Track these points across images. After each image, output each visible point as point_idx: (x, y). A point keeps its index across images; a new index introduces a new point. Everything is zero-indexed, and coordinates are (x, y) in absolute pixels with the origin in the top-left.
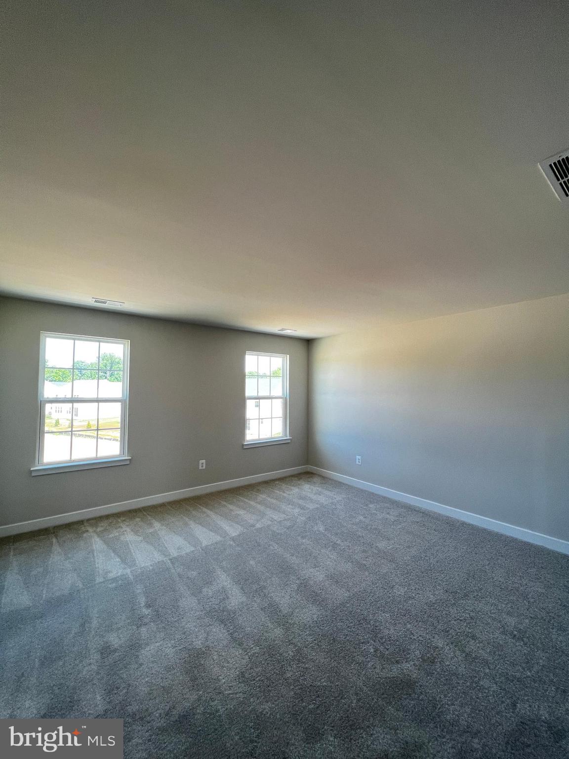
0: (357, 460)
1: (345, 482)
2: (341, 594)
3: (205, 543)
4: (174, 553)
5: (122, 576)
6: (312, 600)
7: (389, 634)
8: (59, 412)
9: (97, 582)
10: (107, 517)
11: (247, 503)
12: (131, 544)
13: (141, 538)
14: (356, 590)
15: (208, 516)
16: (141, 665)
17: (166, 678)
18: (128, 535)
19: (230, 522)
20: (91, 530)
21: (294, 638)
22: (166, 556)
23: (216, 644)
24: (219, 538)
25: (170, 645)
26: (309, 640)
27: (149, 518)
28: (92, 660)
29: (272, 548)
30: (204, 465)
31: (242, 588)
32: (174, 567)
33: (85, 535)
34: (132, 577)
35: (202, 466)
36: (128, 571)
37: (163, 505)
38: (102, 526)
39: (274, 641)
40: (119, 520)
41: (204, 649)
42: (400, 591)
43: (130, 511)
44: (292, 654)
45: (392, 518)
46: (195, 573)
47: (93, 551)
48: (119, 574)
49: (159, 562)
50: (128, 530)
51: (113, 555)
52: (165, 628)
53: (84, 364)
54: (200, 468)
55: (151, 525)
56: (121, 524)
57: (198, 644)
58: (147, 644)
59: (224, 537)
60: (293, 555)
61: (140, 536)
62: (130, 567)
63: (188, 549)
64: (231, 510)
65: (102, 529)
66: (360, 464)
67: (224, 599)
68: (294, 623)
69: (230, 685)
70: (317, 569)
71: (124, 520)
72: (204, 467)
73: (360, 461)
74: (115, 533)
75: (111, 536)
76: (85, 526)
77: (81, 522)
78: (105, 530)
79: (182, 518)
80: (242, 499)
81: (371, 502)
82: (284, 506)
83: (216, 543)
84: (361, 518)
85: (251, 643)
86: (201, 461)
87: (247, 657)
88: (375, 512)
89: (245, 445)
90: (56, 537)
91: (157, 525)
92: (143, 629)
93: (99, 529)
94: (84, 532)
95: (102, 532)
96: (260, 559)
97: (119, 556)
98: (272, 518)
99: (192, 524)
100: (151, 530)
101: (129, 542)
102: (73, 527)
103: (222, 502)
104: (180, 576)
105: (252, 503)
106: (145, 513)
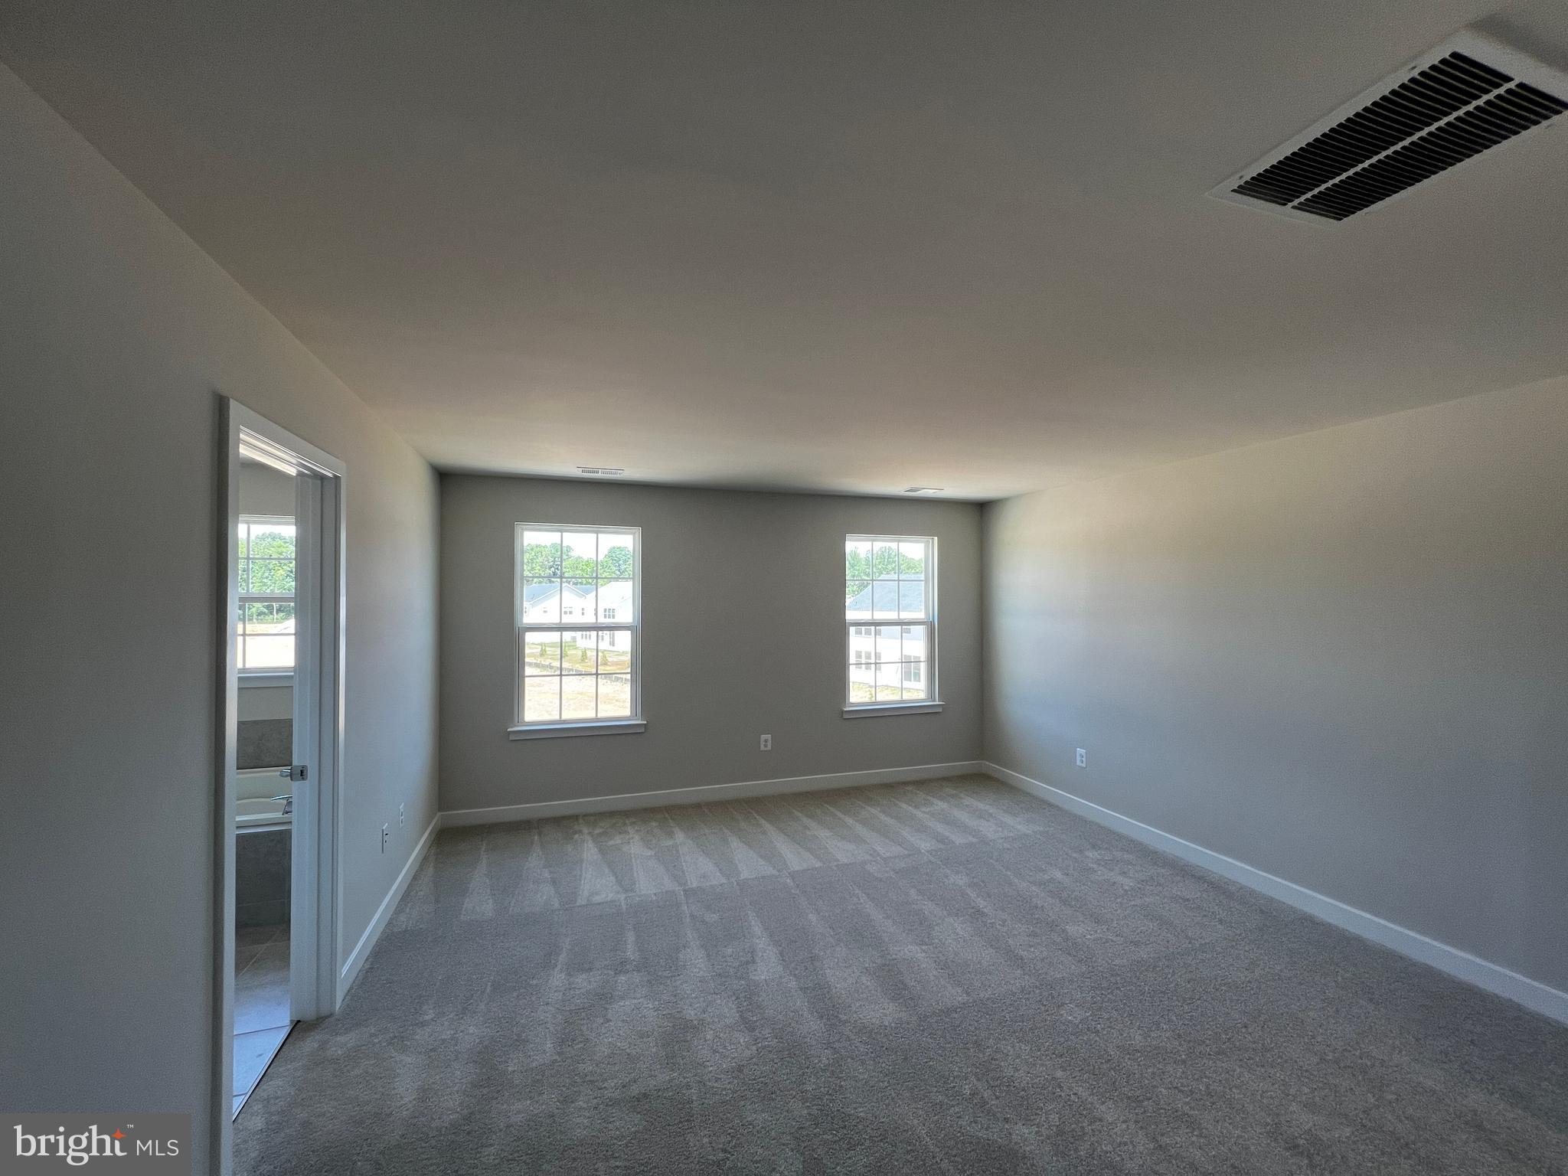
0: (1078, 758)
1: (1052, 800)
2: (953, 995)
3: (745, 874)
4: (694, 883)
5: (612, 901)
6: (893, 994)
7: (1012, 1076)
8: (586, 638)
9: (578, 904)
10: (612, 814)
11: (839, 819)
12: (636, 860)
13: (650, 853)
14: (982, 995)
15: (764, 833)
16: (609, 1021)
17: (635, 1045)
18: (634, 845)
19: (797, 846)
20: (585, 830)
21: (838, 1041)
22: (680, 885)
23: (716, 1020)
24: (770, 871)
25: (651, 1007)
26: (862, 1050)
27: (672, 823)
28: (550, 1000)
29: (855, 899)
30: (769, 744)
31: (781, 954)
32: (687, 903)
33: (576, 836)
34: (624, 907)
35: (766, 746)
36: (622, 897)
37: (697, 806)
38: (601, 827)
39: (804, 1037)
40: (627, 822)
41: (695, 1022)
42: (1072, 1014)
43: (645, 810)
44: (825, 1061)
45: (1127, 883)
46: (715, 917)
47: (582, 861)
48: (609, 899)
49: (667, 892)
50: (637, 838)
51: (607, 870)
52: (651, 983)
53: (623, 553)
54: (762, 748)
55: (671, 835)
56: (629, 827)
57: (690, 1013)
58: (622, 998)
59: (778, 871)
60: (888, 917)
61: (651, 849)
62: (626, 891)
63: (717, 879)
64: (806, 828)
65: (601, 830)
66: (1084, 765)
67: (748, 963)
68: (846, 1022)
69: (719, 1077)
70: (923, 947)
71: (634, 823)
72: (769, 747)
73: (1084, 759)
74: (617, 840)
75: (611, 843)
76: (579, 824)
77: (574, 818)
78: (605, 834)
79: (721, 829)
80: (832, 810)
81: (1094, 846)
82: (906, 833)
83: (763, 877)
84: (1058, 875)
85: (766, 1032)
86: (763, 737)
87: (754, 1048)
88: (1095, 866)
89: (846, 711)
90: (540, 834)
91: (680, 836)
92: (622, 978)
93: (597, 831)
94: (575, 833)
95: (600, 835)
96: (827, 914)
97: (615, 875)
98: (875, 851)
99: (735, 843)
100: (670, 843)
101: (633, 856)
102: (564, 823)
103: (796, 813)
104: (692, 916)
105: (849, 820)
106: (667, 815)
